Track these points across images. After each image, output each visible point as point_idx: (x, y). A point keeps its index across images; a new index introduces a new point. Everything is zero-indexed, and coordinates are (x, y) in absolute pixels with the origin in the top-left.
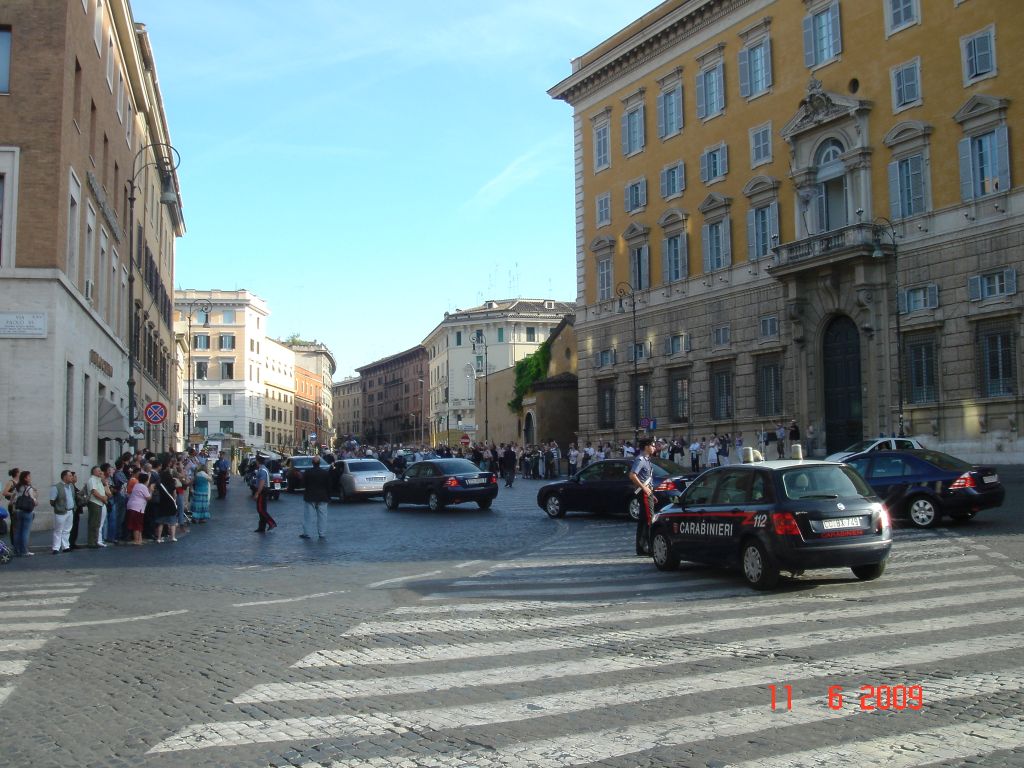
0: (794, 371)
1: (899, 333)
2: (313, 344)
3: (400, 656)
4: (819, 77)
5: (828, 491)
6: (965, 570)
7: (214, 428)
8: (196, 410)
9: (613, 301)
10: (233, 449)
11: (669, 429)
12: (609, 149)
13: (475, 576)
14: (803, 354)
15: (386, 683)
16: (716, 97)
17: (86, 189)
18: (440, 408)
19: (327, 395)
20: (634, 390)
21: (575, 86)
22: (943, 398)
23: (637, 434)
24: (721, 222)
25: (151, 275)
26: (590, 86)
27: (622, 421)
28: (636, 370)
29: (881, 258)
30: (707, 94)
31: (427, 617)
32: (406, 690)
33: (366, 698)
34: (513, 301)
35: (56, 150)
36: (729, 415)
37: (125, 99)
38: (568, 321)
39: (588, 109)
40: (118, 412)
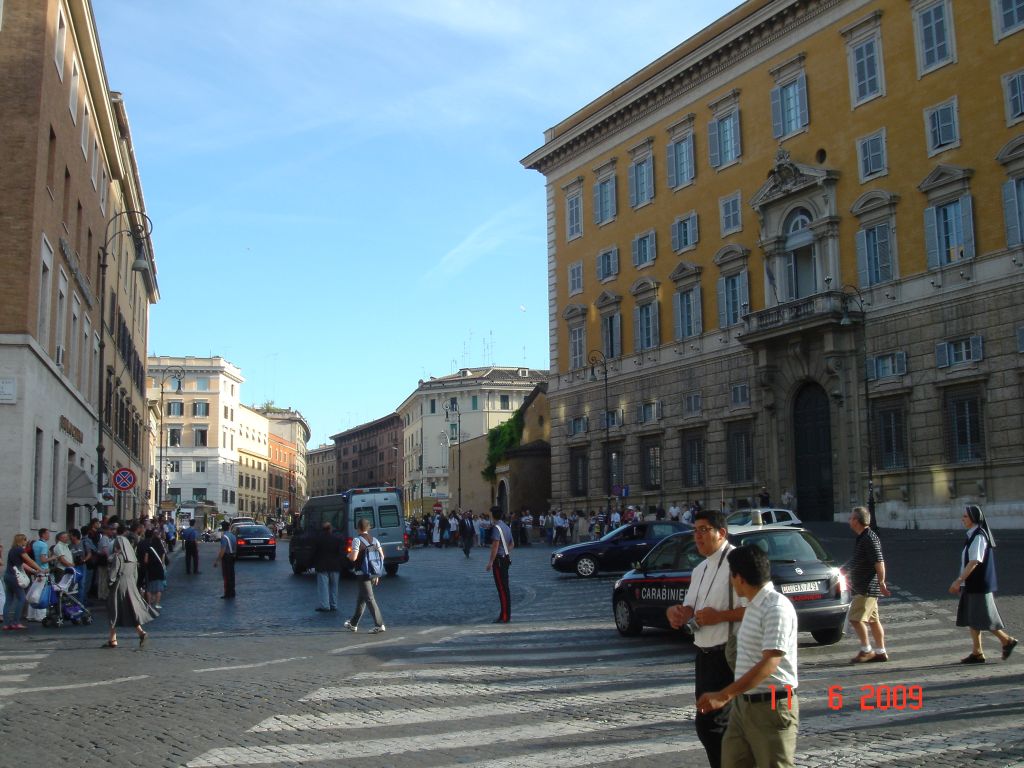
0: (765, 438)
1: (868, 399)
2: (288, 411)
3: (358, 720)
4: (787, 147)
5: (786, 556)
6: (924, 634)
7: (187, 495)
8: (169, 477)
9: (585, 369)
10: (206, 516)
11: (641, 497)
12: (581, 218)
13: (437, 642)
14: (774, 421)
15: (341, 747)
16: (687, 167)
17: (59, 254)
18: (414, 476)
19: (301, 463)
20: (606, 458)
21: (548, 156)
22: (912, 464)
23: (609, 501)
24: (692, 290)
25: (123, 340)
26: (562, 156)
27: (595, 488)
28: (608, 437)
29: (849, 326)
30: (678, 164)
31: (386, 682)
32: (361, 755)
33: (320, 762)
34: (487, 369)
35: (28, 216)
36: (701, 482)
37: (100, 167)
38: (541, 389)
39: (560, 178)
40: (87, 478)
